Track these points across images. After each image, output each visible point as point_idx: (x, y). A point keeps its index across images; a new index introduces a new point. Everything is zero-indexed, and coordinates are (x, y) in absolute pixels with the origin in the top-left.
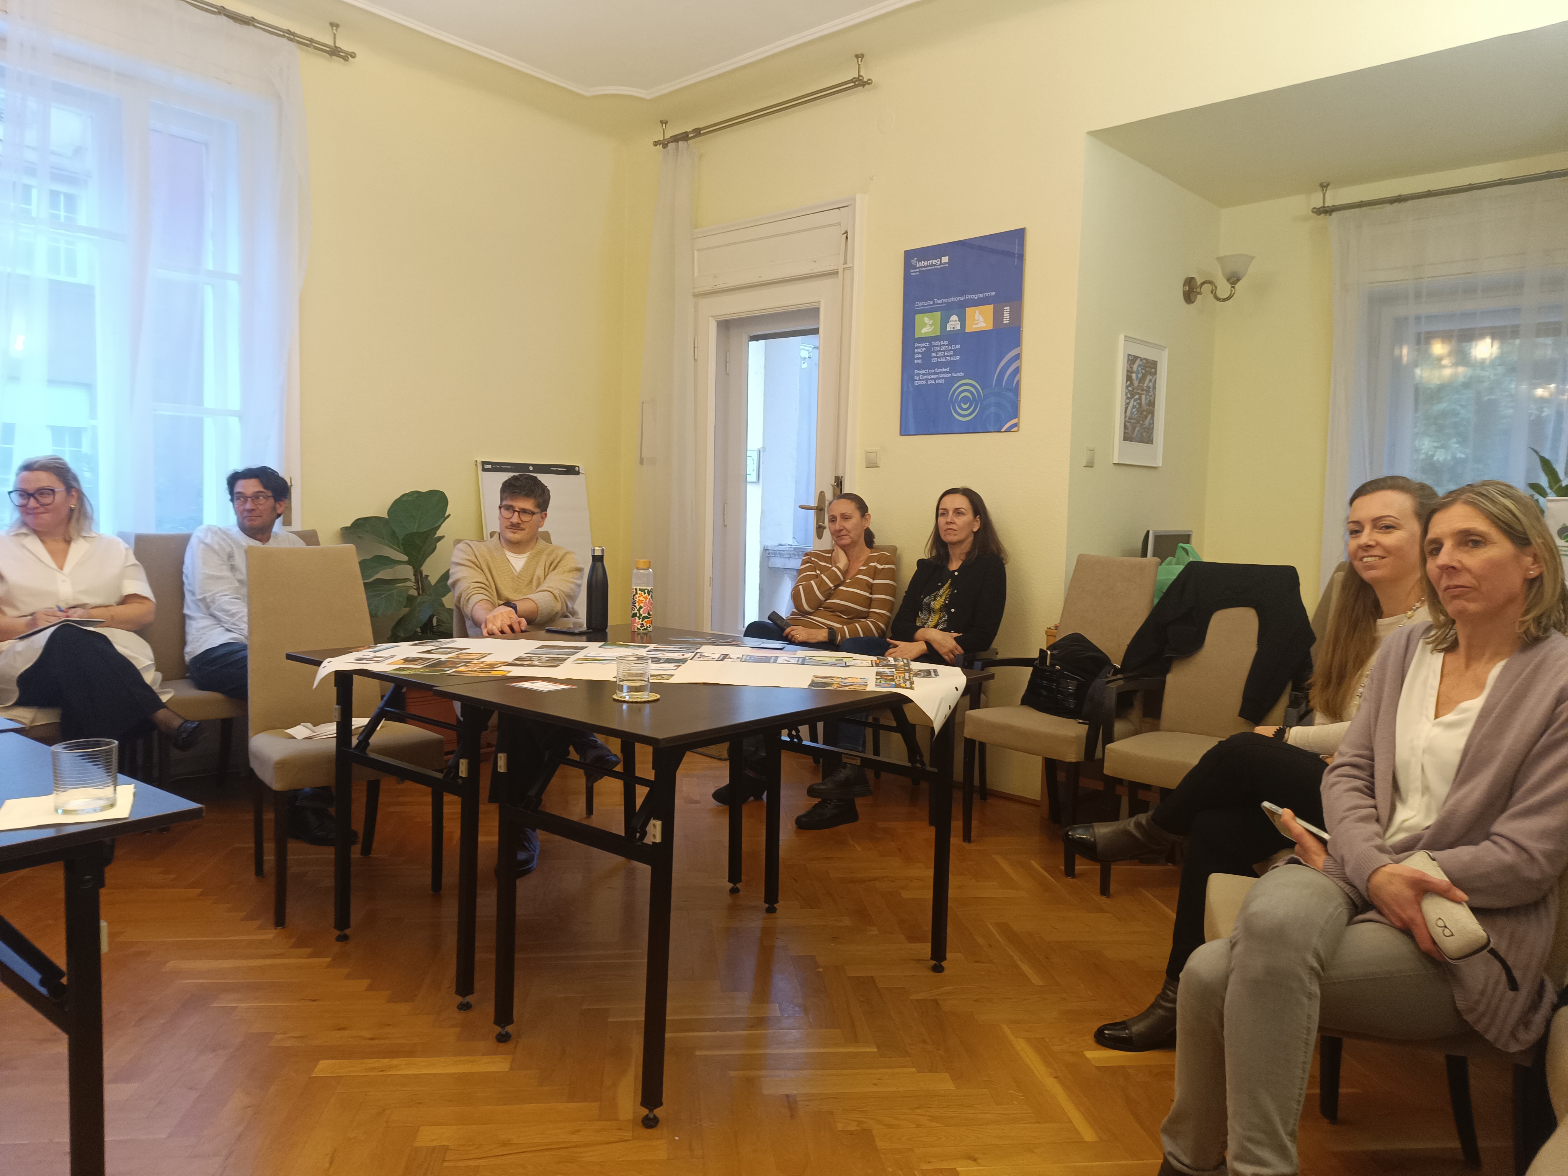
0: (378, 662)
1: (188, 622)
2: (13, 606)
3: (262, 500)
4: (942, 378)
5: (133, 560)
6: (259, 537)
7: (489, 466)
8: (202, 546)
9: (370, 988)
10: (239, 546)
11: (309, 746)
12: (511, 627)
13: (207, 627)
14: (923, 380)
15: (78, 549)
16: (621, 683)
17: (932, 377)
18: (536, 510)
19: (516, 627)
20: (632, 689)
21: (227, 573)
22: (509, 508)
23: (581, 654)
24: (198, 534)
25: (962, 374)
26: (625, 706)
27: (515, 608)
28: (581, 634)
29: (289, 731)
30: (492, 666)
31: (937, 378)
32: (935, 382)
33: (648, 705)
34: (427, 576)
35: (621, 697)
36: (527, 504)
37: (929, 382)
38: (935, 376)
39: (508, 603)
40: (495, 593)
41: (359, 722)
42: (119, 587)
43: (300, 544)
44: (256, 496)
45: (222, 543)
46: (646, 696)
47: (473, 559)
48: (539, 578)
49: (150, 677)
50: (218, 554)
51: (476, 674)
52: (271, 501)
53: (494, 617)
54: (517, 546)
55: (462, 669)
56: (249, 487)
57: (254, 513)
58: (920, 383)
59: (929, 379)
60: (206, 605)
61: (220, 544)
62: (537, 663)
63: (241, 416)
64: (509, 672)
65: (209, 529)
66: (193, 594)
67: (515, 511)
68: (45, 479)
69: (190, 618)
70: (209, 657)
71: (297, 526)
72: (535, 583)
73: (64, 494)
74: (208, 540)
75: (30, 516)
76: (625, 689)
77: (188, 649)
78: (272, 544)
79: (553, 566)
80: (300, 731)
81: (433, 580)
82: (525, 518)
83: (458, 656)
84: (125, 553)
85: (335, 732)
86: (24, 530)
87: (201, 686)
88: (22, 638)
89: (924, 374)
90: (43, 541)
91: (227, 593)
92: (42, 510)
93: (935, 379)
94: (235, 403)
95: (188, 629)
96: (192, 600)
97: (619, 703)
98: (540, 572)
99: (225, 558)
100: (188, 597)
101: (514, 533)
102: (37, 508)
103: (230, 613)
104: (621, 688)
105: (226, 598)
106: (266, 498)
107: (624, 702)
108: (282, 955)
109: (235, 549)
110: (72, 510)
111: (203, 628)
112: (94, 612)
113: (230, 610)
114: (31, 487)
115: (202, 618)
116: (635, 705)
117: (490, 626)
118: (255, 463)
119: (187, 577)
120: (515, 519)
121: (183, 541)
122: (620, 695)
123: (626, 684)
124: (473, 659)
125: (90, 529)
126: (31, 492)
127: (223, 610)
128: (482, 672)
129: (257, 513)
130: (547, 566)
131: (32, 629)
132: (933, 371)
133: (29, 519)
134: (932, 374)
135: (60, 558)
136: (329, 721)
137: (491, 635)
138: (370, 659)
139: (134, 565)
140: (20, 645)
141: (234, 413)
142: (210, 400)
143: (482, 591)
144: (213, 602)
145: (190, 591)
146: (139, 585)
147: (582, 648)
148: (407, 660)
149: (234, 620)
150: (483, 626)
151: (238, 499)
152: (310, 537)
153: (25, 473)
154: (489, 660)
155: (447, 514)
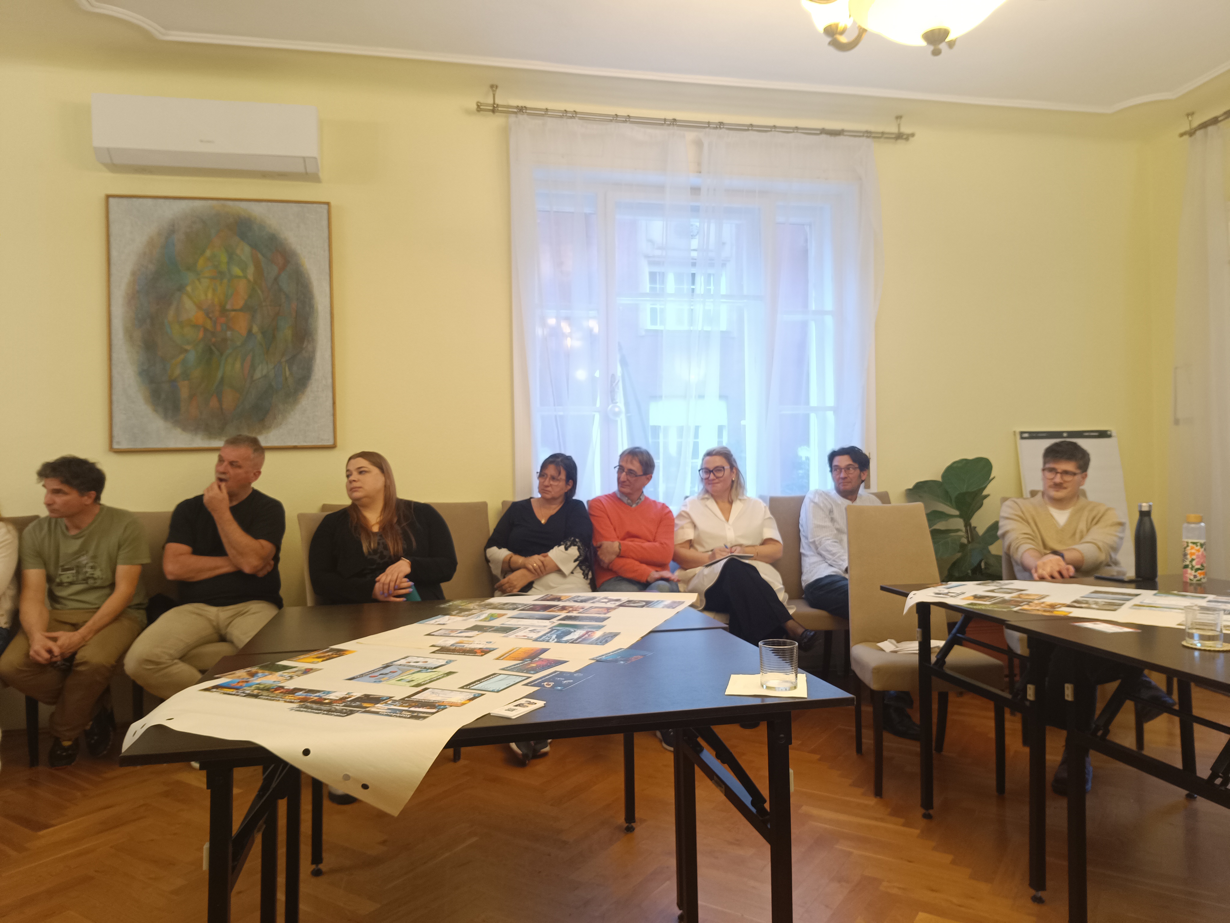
0: (952, 596)
1: (803, 558)
2: (702, 546)
3: (851, 470)
5: (769, 514)
6: (849, 497)
7: (1026, 435)
8: (812, 504)
9: (953, 862)
10: (838, 505)
11: (894, 658)
12: (1060, 573)
13: (817, 562)
15: (737, 507)
16: (1191, 631)
18: (1078, 471)
19: (1065, 573)
20: (1203, 638)
21: (828, 523)
22: (1052, 470)
23: (1136, 601)
24: (809, 496)
26: (1197, 653)
27: (1062, 555)
28: (1130, 582)
29: (881, 645)
30: (1053, 606)
33: (1222, 655)
34: (975, 528)
35: (1191, 644)
36: (1070, 466)
39: (1055, 552)
40: (1041, 543)
41: (937, 644)
42: (761, 533)
43: (878, 503)
44: (847, 468)
45: (825, 502)
46: (1219, 646)
47: (1020, 514)
48: (1082, 532)
49: (782, 596)
50: (823, 510)
51: (1040, 613)
52: (858, 471)
53: (1044, 564)
54: (1059, 503)
55: (1026, 607)
56: (843, 461)
57: (846, 481)
60: (816, 546)
61: (823, 503)
62: (1094, 606)
63: (836, 410)
64: (1070, 613)
65: (816, 492)
66: (807, 538)
67: (1057, 473)
68: (719, 461)
69: (804, 555)
70: (818, 584)
71: (874, 488)
72: (1078, 536)
73: (729, 470)
74: (816, 500)
75: (710, 486)
76: (1196, 637)
77: (804, 578)
78: (858, 503)
79: (1095, 521)
80: (888, 645)
81: (981, 530)
82: (1068, 478)
83: (1019, 597)
84: (763, 510)
85: (917, 648)
86: (707, 496)
87: (813, 605)
88: (707, 566)
90: (717, 502)
91: (829, 538)
92: (717, 481)
94: (830, 401)
95: (803, 563)
96: (806, 543)
97: (1191, 650)
98: (1082, 526)
99: (828, 513)
100: (803, 540)
101: (1057, 491)
102: (714, 480)
103: (831, 553)
104: (1191, 636)
105: (829, 542)
106: (855, 469)
107: (1196, 649)
108: (882, 820)
109: (834, 507)
110: (733, 482)
111: (814, 563)
112: (748, 549)
113: (831, 551)
114: (711, 467)
115: (812, 556)
116: (1207, 653)
117: (1040, 571)
118: (846, 445)
119: (802, 526)
120: (1058, 479)
121: (800, 501)
122: (1191, 643)
123: (1196, 633)
124: (1033, 599)
125: (743, 494)
126: (711, 469)
127: (827, 551)
128: (1045, 611)
129: (848, 480)
130: (1090, 521)
131: (712, 561)
133: (709, 488)
135: (727, 513)
136: (912, 639)
137: (1042, 579)
138: (947, 594)
139: (770, 518)
140: (707, 571)
141: (830, 409)
142: (814, 402)
143: (1030, 541)
144: (820, 544)
145: (804, 536)
146: (773, 532)
147: (1137, 595)
148: (976, 597)
149: (834, 558)
150: (1033, 571)
151: (836, 470)
152: (884, 497)
153: (708, 458)
154: (1049, 601)
155: (992, 476)
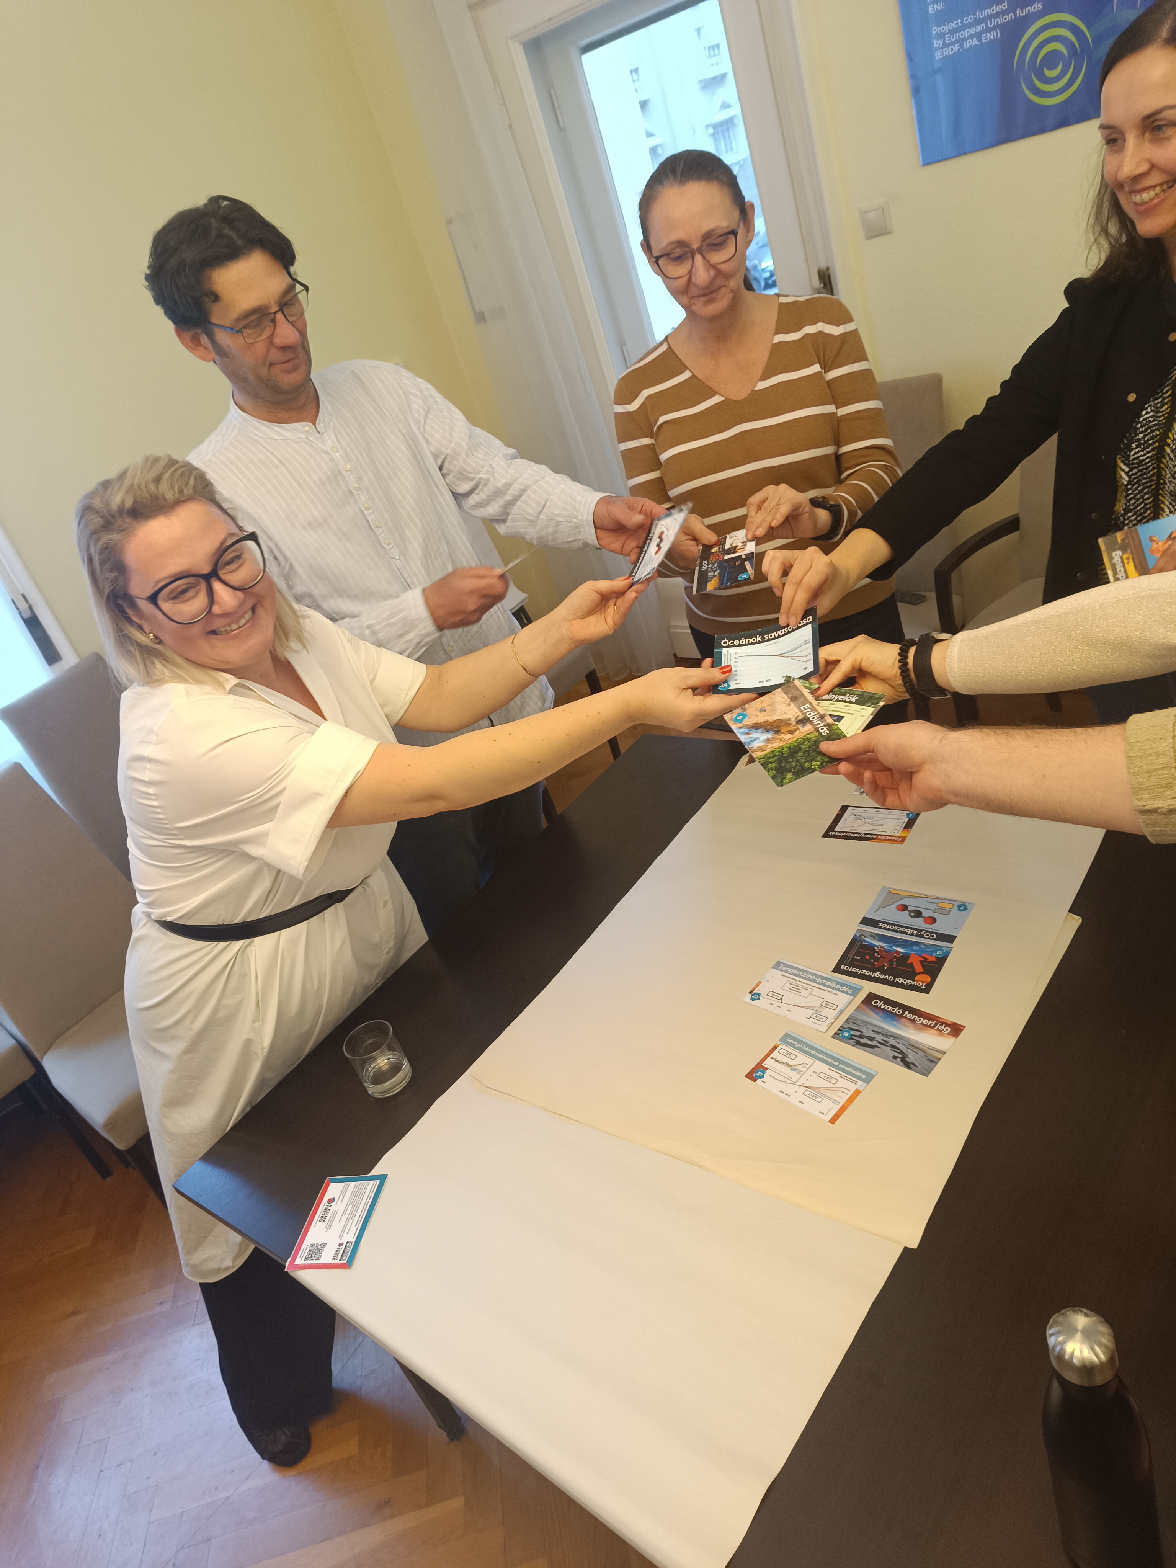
4: (994, 28)
14: (953, 43)
17: (972, 31)
25: (1038, 6)
31: (981, 33)
32: (979, 40)
37: (967, 44)
38: (979, 29)
58: (947, 52)
59: (965, 39)
89: (952, 32)
93: (978, 35)
132: (971, 19)
134: (969, 26)
